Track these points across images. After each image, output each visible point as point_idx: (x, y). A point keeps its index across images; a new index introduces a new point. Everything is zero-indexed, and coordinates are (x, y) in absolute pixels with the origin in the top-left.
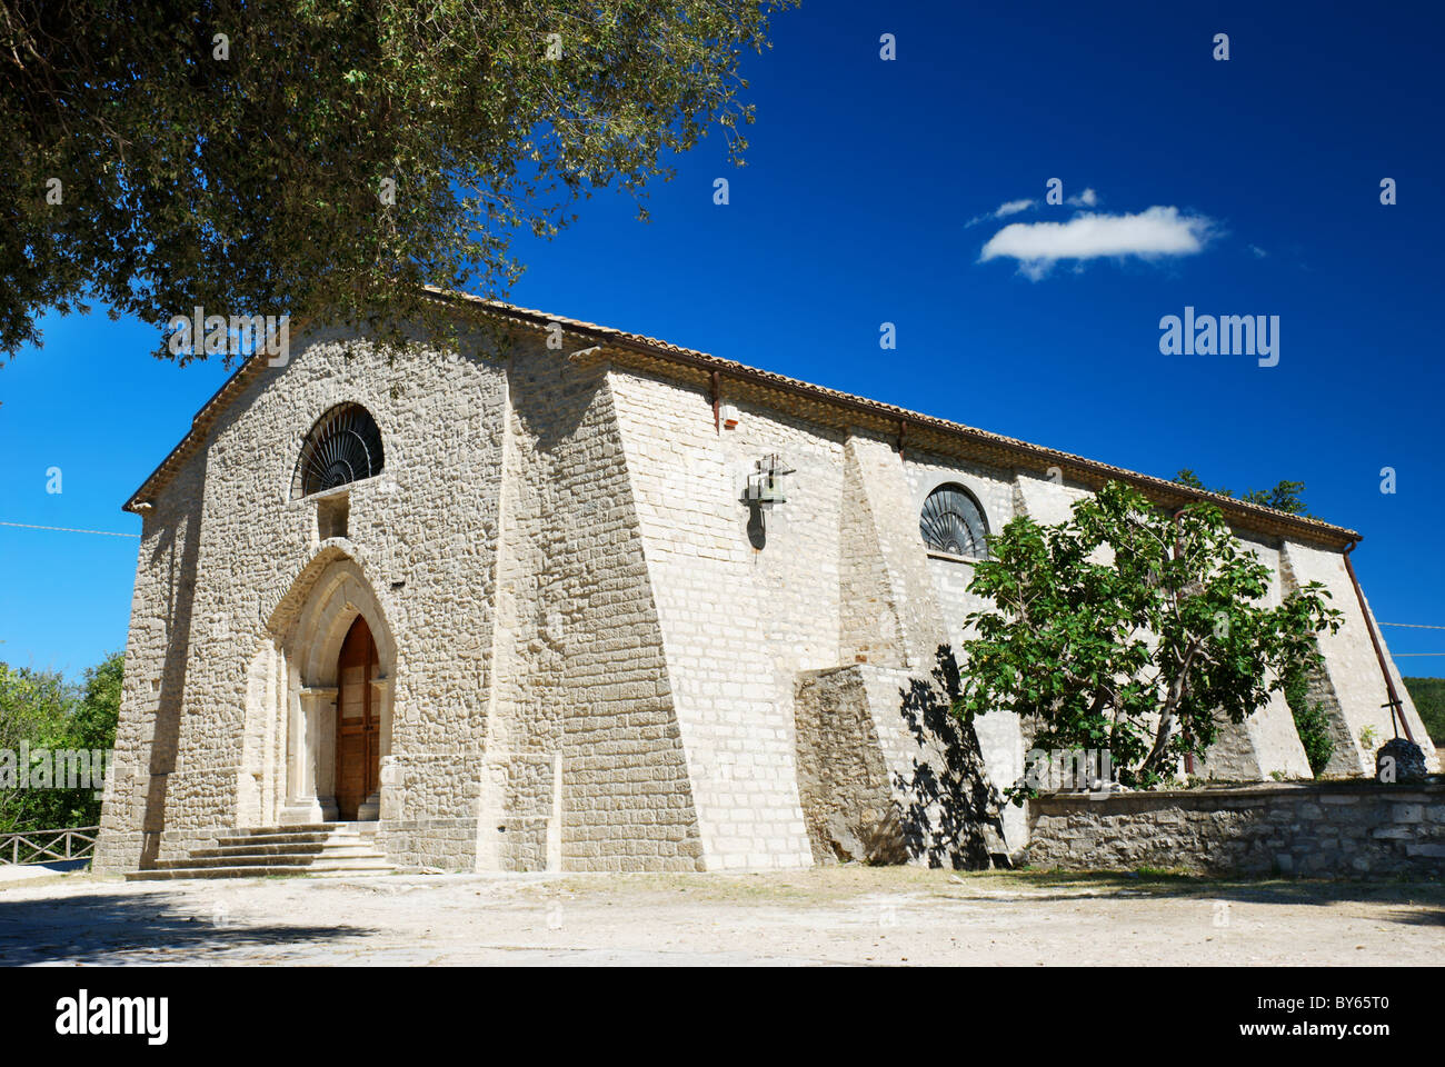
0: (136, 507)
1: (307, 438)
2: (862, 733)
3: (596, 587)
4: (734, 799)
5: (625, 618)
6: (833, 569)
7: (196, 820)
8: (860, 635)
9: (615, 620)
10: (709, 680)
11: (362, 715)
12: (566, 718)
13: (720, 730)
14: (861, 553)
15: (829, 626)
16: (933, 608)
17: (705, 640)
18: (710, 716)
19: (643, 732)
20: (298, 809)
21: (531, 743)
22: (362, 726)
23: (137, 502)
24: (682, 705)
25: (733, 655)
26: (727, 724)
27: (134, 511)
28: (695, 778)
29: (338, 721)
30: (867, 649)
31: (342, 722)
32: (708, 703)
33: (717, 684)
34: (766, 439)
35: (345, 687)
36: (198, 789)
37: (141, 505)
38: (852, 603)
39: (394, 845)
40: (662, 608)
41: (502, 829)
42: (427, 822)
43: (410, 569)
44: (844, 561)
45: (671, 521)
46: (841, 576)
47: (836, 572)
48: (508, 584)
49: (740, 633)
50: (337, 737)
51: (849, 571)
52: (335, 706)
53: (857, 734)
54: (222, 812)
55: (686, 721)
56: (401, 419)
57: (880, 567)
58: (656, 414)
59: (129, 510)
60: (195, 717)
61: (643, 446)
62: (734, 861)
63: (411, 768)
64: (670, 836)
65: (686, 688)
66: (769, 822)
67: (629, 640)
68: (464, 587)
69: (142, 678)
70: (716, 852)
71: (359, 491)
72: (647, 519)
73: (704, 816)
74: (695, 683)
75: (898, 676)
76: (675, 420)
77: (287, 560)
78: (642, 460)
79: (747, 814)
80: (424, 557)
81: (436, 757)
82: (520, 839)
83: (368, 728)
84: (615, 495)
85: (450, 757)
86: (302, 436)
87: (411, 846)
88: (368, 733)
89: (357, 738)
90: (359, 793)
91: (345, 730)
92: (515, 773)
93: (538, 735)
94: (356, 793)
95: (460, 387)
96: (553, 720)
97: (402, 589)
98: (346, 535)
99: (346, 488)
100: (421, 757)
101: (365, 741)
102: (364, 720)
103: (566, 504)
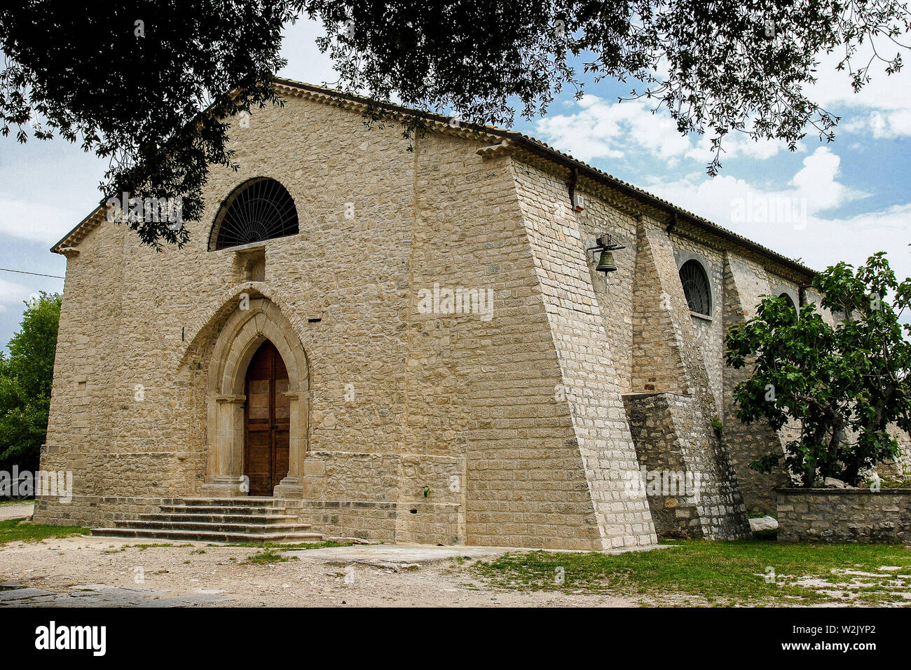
0: (63, 249)
1: (223, 204)
2: (666, 443)
3: (498, 331)
4: (612, 495)
5: (526, 355)
6: (627, 320)
7: (131, 489)
8: (649, 371)
9: (518, 357)
10: (590, 405)
11: (268, 417)
12: (471, 429)
13: (601, 443)
14: (650, 310)
15: (626, 362)
16: (697, 351)
17: (585, 374)
18: (593, 432)
19: (543, 443)
20: (217, 486)
21: (439, 447)
22: (267, 425)
23: (64, 246)
24: (577, 425)
25: (600, 386)
26: (602, 438)
27: (62, 253)
28: (591, 480)
29: (245, 420)
30: (654, 380)
31: (248, 421)
32: (591, 423)
33: (594, 408)
34: (597, 221)
35: (251, 395)
36: (133, 467)
37: (68, 249)
38: (642, 346)
39: (318, 519)
40: (559, 350)
41: (414, 511)
42: (348, 504)
43: (325, 309)
44: (636, 315)
45: (556, 282)
46: (634, 326)
47: (630, 323)
48: (417, 325)
49: (602, 369)
50: (245, 432)
51: (641, 322)
52: (243, 410)
53: (662, 443)
54: (155, 485)
55: (581, 436)
56: (314, 192)
57: (666, 321)
58: (540, 199)
59: (57, 252)
60: (125, 412)
61: (535, 224)
62: (617, 542)
63: (332, 462)
64: (568, 523)
65: (578, 411)
66: (632, 512)
67: (532, 373)
68: (377, 326)
69: (70, 379)
70: (607, 536)
71: (276, 248)
72: (544, 280)
73: (598, 509)
74: (583, 407)
75: (685, 402)
76: (551, 205)
77: (209, 296)
78: (536, 235)
79: (619, 507)
80: (337, 300)
81: (355, 455)
82: (431, 520)
83: (272, 428)
84: (516, 260)
85: (368, 455)
86: (219, 201)
87: (335, 521)
88: (273, 431)
89: (263, 434)
90: (266, 475)
91: (252, 427)
92: (425, 470)
93: (445, 441)
94: (263, 475)
95: (370, 169)
96: (459, 431)
97: (317, 324)
98: (262, 280)
99: (263, 243)
100: (340, 454)
101: (270, 437)
102: (270, 421)
103: (470, 265)
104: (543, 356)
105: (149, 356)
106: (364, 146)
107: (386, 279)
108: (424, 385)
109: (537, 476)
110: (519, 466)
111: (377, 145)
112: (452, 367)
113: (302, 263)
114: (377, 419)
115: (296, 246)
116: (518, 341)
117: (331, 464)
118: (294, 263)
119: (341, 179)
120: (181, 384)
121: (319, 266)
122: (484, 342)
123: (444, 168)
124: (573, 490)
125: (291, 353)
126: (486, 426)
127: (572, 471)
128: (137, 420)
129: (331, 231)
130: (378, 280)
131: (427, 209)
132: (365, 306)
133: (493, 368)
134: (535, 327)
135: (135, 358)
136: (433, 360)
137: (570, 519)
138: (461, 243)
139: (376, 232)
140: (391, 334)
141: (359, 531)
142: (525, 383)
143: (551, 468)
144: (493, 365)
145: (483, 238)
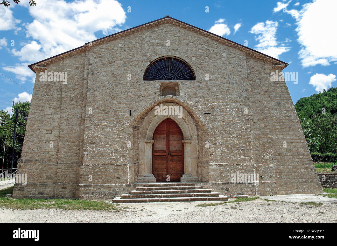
5: (293, 132)
11: (165, 150)
12: (274, 156)
19: (301, 160)
20: (147, 178)
21: (263, 162)
22: (165, 153)
31: (155, 151)
35: (155, 140)
42: (233, 183)
43: (212, 110)
50: (153, 156)
56: (202, 66)
60: (93, 145)
63: (223, 167)
67: (295, 138)
69: (40, 128)
71: (184, 84)
80: (218, 107)
81: (234, 165)
82: (264, 187)
83: (169, 154)
84: (287, 102)
85: (240, 165)
86: (150, 61)
87: (227, 190)
88: (169, 156)
89: (163, 157)
90: (165, 173)
91: (156, 154)
92: (259, 170)
93: (265, 160)
94: (163, 173)
95: (228, 63)
96: (270, 156)
97: (209, 115)
98: (179, 95)
99: (178, 81)
100: (227, 164)
101: (167, 158)
102: (167, 151)
103: (269, 101)
104: (299, 133)
105: (108, 121)
106: (224, 54)
107: (239, 102)
108: (255, 140)
109: (300, 171)
110: (293, 168)
111: (230, 55)
112: (266, 135)
113: (199, 91)
114: (240, 152)
115: (195, 85)
116: (289, 127)
117: (222, 169)
118: (194, 91)
119: (216, 64)
120: (129, 134)
121: (208, 94)
122: (277, 127)
123: (256, 68)
124: (312, 175)
125: (187, 125)
126: (280, 154)
127: (312, 169)
128: (102, 149)
129: (212, 81)
130: (236, 102)
131: (251, 81)
132: (231, 111)
133: (281, 136)
134: (295, 124)
135: (99, 121)
136: (258, 132)
137: (313, 184)
138: (265, 94)
139: (233, 85)
140: (243, 122)
141: (239, 193)
142: (293, 141)
143: (304, 168)
144: (281, 135)
145: (274, 94)
